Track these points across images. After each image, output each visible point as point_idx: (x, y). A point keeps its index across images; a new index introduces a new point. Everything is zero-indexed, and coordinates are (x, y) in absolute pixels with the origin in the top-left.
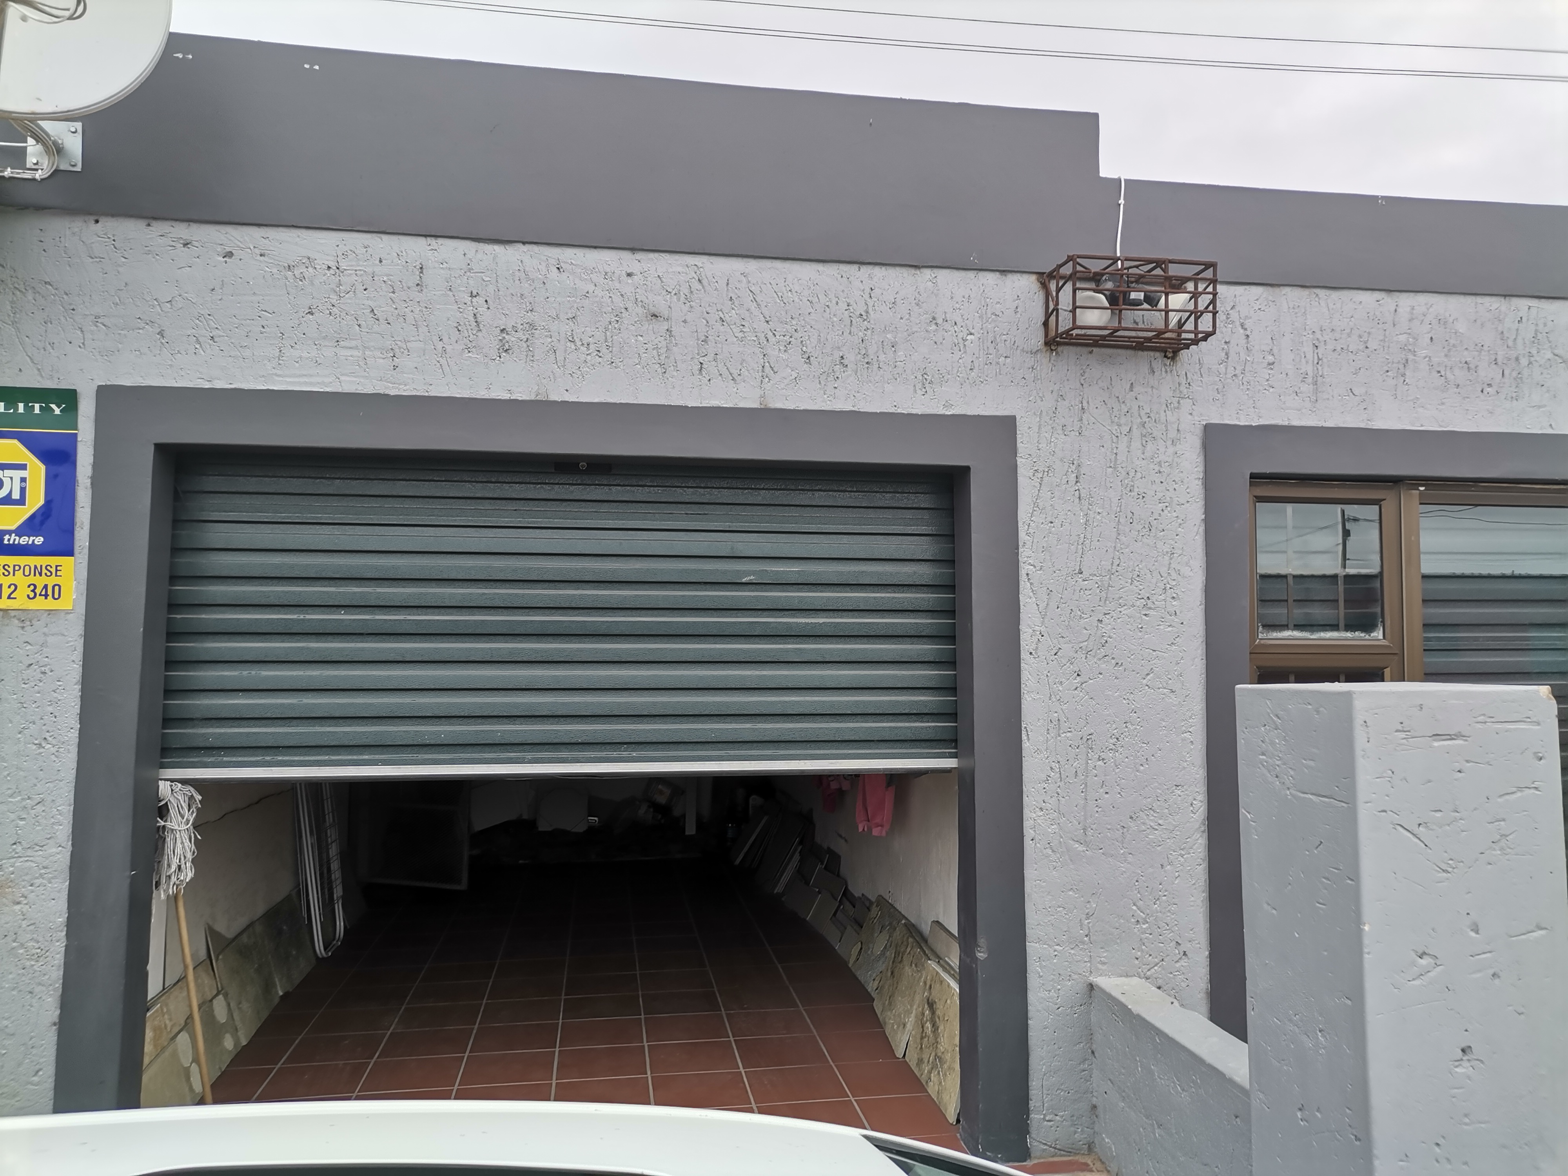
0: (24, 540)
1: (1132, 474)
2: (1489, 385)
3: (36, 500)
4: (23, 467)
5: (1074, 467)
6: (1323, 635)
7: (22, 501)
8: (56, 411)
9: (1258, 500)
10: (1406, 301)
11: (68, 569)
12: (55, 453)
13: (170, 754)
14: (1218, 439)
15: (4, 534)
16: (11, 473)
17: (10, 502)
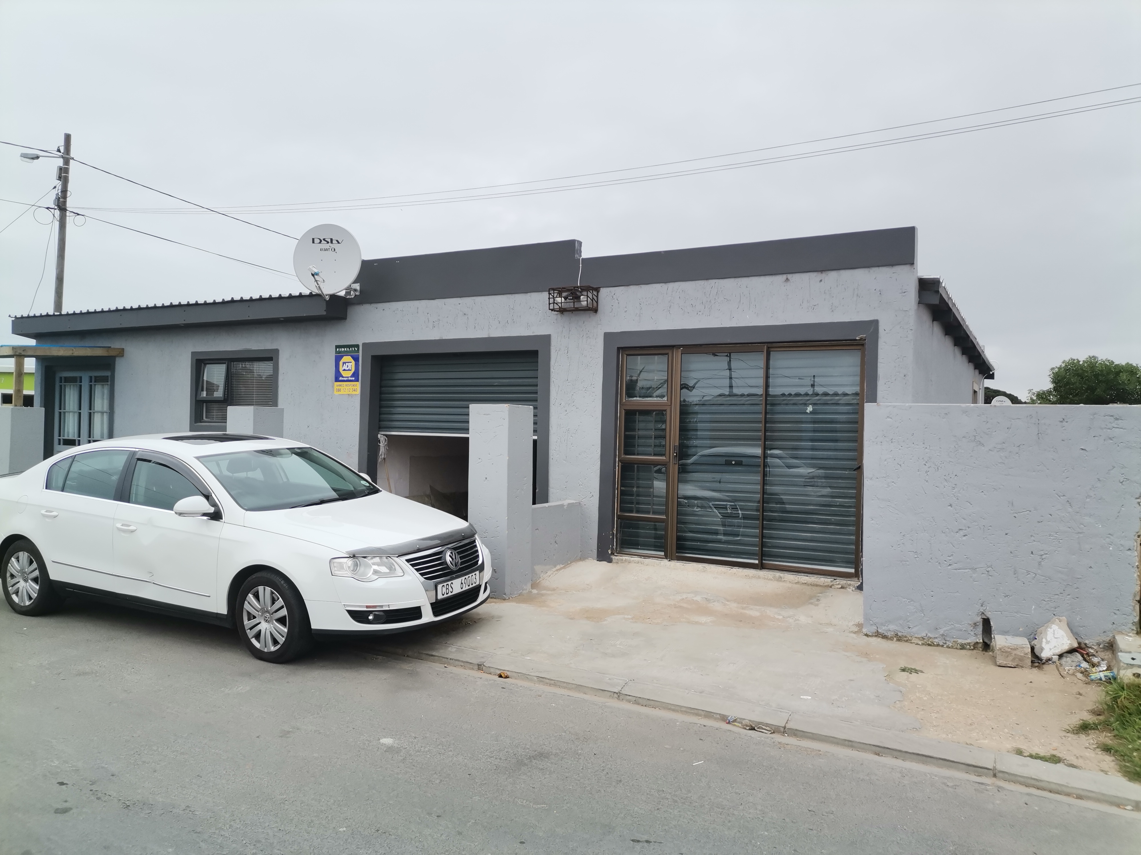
0: (352, 379)
1: (583, 349)
2: (700, 311)
3: (353, 370)
4: (351, 362)
5: (566, 348)
6: (646, 399)
7: (351, 370)
8: (356, 349)
9: (627, 355)
10: (671, 285)
11: (358, 384)
12: (356, 359)
13: (380, 428)
14: (608, 337)
15: (348, 377)
16: (349, 364)
17: (349, 370)
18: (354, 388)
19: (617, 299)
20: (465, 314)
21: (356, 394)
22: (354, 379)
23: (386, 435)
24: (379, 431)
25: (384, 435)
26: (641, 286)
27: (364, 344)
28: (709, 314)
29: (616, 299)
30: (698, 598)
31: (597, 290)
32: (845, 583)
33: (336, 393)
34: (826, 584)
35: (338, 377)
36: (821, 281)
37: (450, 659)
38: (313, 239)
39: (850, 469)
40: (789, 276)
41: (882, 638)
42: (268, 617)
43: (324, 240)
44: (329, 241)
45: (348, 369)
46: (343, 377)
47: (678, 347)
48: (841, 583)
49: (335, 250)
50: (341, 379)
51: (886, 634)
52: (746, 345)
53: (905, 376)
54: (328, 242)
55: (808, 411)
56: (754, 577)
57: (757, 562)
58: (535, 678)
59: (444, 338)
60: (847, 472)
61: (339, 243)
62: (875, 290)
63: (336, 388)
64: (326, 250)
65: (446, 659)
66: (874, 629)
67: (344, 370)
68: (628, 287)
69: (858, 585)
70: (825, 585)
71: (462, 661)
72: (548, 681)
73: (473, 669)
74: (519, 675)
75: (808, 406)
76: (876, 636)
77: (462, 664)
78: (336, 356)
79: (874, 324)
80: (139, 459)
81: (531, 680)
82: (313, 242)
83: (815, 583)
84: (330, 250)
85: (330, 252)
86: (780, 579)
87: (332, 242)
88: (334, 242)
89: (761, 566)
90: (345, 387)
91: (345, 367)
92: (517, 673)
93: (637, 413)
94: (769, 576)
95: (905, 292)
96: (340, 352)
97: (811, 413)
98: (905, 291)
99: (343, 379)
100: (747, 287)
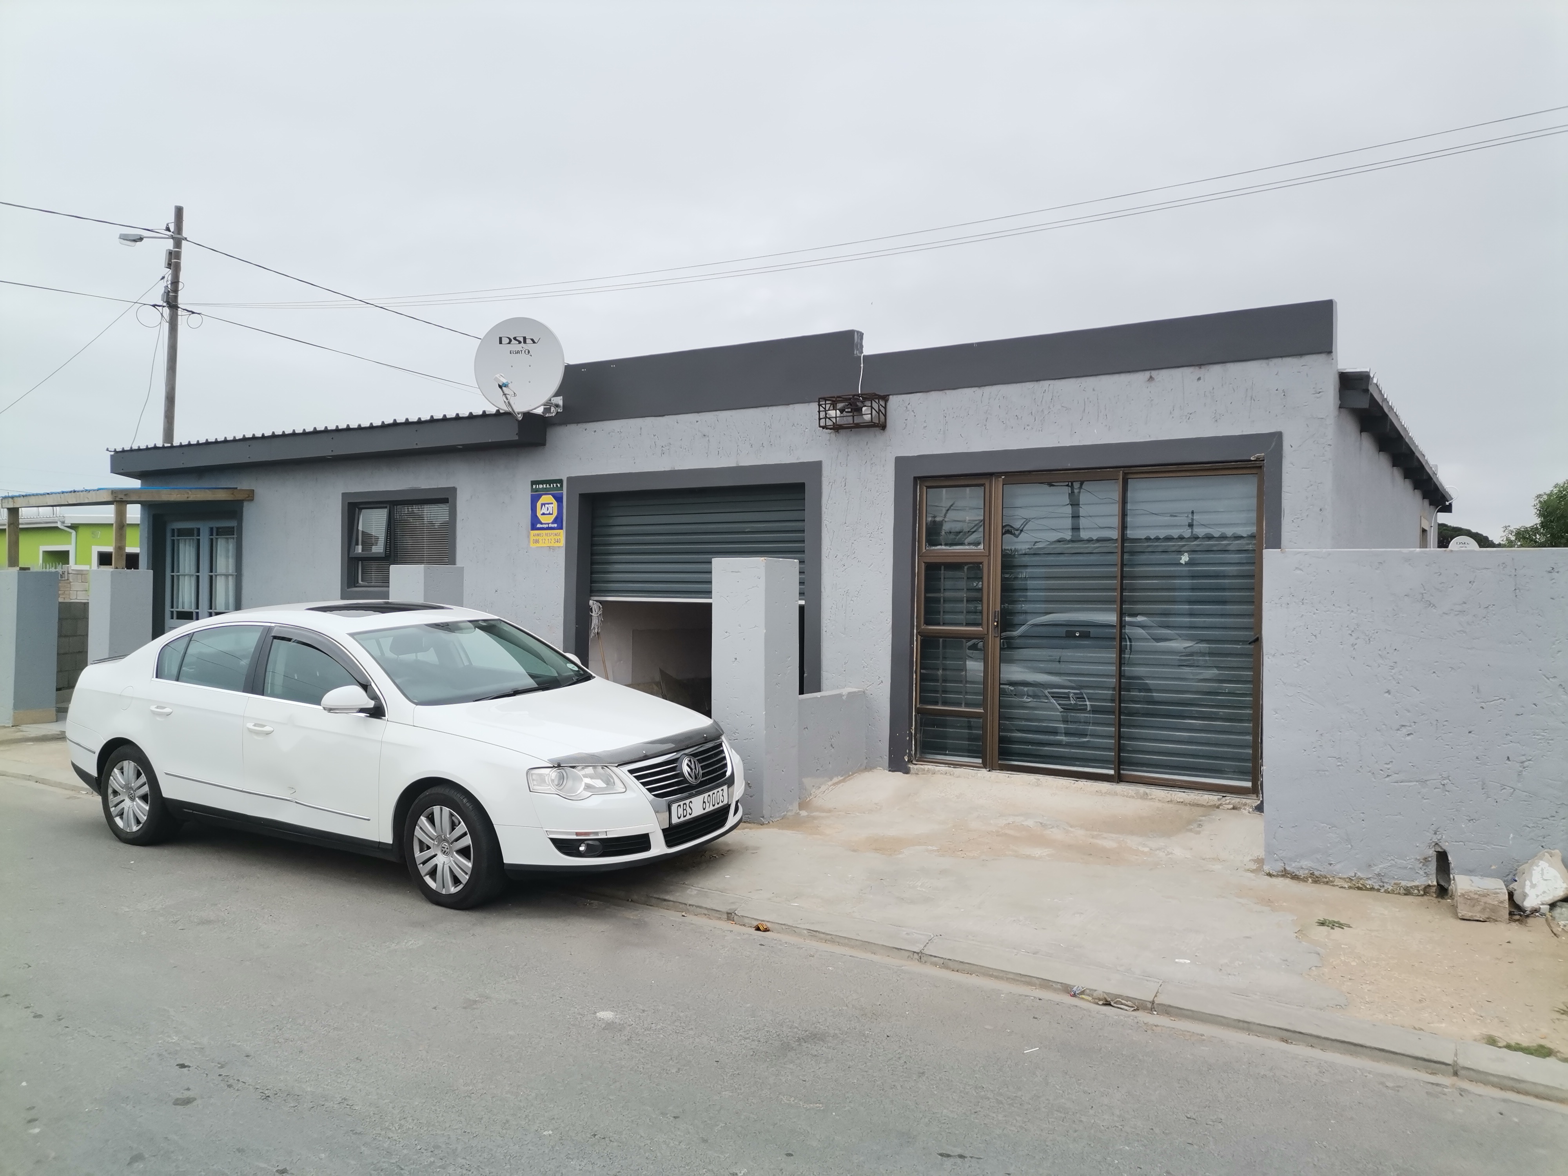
0: (553, 526)
1: (866, 481)
2: (1028, 425)
3: (555, 514)
4: (552, 503)
5: (843, 480)
6: (955, 547)
7: (552, 514)
8: (559, 486)
9: (928, 487)
10: (988, 390)
11: (562, 534)
12: (559, 499)
13: (592, 592)
14: (900, 462)
15: (548, 524)
16: (550, 505)
17: (549, 514)
18: (556, 537)
19: (913, 411)
20: (705, 436)
21: (559, 547)
22: (556, 525)
23: (600, 602)
24: (591, 596)
25: (597, 601)
26: (946, 391)
27: (569, 479)
28: (1040, 429)
29: (911, 411)
30: (1030, 823)
31: (885, 398)
32: (1239, 802)
33: (533, 545)
34: (1211, 803)
35: (535, 524)
36: (1199, 379)
37: (690, 905)
38: (500, 339)
39: (1244, 642)
40: (1154, 373)
41: (1291, 878)
42: (446, 847)
43: (515, 339)
44: (522, 340)
45: (548, 512)
46: (542, 524)
47: (997, 475)
48: (1233, 801)
49: (529, 352)
50: (539, 526)
51: (1297, 873)
52: (1094, 470)
53: (1321, 510)
54: (520, 342)
55: (1182, 562)
56: (1108, 793)
57: (1112, 772)
58: (805, 932)
59: (676, 469)
60: (1239, 647)
61: (534, 342)
62: (1277, 390)
63: (532, 538)
64: (518, 352)
65: (684, 905)
66: (1279, 866)
67: (543, 514)
68: (928, 393)
69: (1256, 804)
70: (1209, 804)
71: (706, 908)
72: (822, 935)
73: (720, 919)
74: (784, 927)
75: (1183, 555)
76: (1283, 876)
77: (706, 912)
78: (531, 495)
79: (1276, 438)
80: (275, 637)
81: (800, 935)
82: (501, 343)
83: (1196, 802)
84: (523, 352)
85: (523, 356)
86: (1145, 797)
87: (525, 342)
88: (528, 341)
89: (1119, 778)
90: (545, 537)
91: (544, 510)
92: (781, 924)
93: (943, 567)
94: (1130, 791)
95: (1320, 392)
96: (537, 490)
97: (1187, 564)
98: (1321, 390)
99: (541, 526)
100: (1094, 390)
